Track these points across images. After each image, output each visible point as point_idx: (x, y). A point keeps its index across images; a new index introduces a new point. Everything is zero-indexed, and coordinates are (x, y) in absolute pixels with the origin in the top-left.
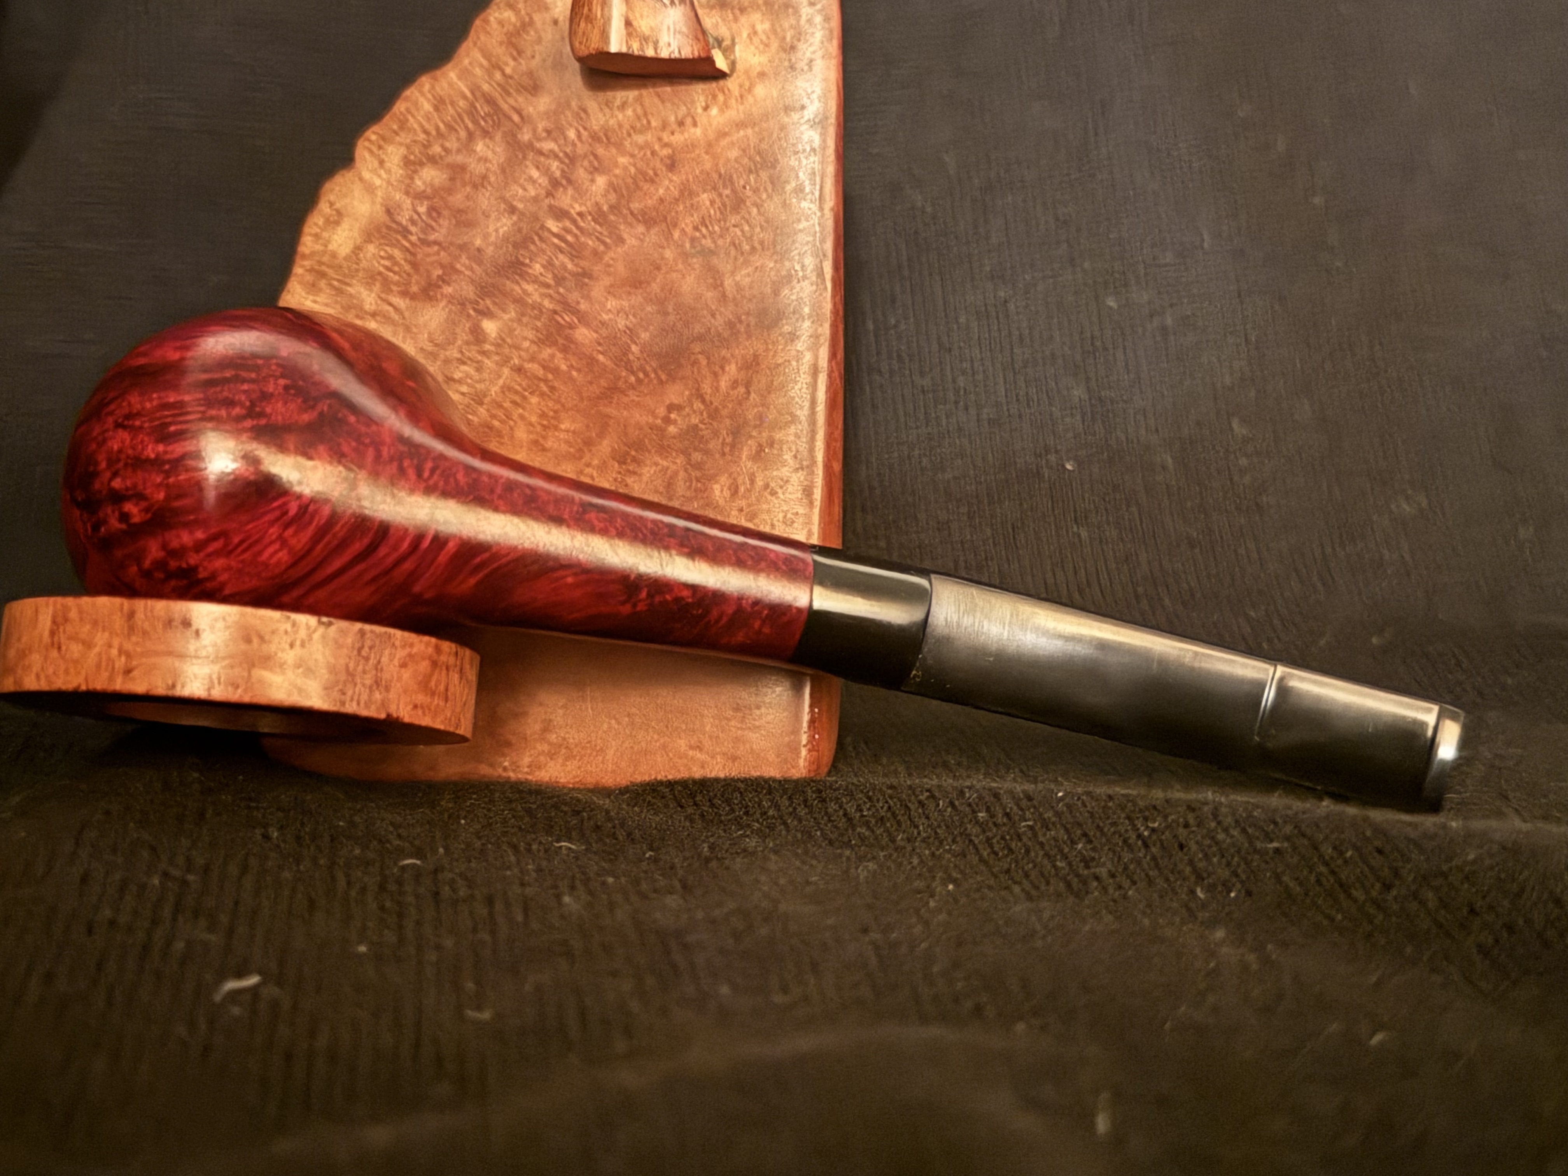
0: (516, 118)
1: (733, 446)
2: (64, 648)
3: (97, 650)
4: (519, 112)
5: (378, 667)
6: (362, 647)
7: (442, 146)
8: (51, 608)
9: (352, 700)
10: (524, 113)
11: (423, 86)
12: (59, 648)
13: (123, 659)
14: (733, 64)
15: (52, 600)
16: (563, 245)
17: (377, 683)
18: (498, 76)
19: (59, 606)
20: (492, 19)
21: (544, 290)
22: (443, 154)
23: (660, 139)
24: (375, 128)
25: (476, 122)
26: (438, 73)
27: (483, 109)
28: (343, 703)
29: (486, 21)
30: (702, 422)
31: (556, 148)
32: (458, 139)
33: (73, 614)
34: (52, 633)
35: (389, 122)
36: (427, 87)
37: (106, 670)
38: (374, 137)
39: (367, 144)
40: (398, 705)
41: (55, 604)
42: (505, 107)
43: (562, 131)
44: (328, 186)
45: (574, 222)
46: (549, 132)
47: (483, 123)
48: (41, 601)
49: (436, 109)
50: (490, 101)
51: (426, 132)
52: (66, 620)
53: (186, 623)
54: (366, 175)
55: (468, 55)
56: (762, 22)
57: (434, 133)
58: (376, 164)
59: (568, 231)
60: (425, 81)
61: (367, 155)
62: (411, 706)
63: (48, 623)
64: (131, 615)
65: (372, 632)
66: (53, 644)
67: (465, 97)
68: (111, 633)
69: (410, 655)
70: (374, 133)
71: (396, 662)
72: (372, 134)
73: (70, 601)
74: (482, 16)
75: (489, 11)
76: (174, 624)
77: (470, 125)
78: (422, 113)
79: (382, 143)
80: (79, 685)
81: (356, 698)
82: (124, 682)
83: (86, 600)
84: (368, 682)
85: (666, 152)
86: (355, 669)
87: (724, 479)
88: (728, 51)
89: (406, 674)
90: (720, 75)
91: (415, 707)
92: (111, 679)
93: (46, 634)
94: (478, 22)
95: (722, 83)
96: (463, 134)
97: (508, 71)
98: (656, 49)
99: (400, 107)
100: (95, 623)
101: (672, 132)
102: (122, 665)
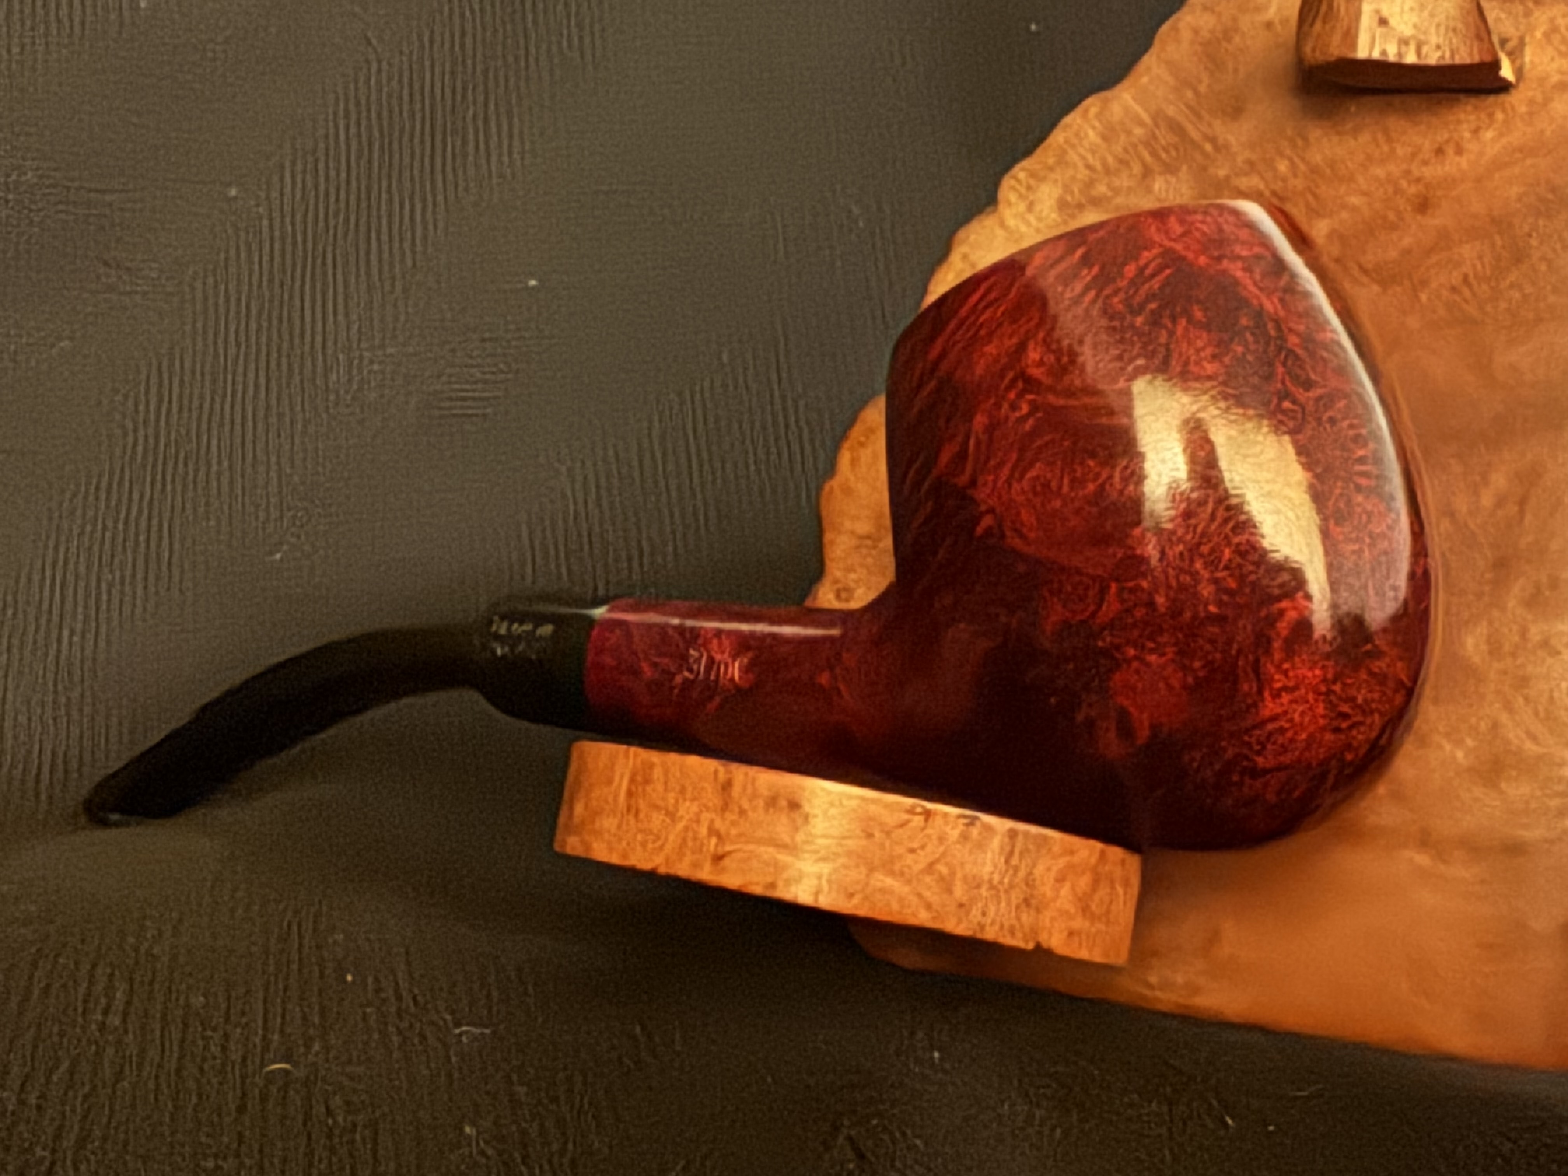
0: (1208, 147)
2: (642, 815)
3: (680, 826)
4: (1213, 140)
5: (1029, 881)
6: (1011, 853)
7: (1109, 186)
8: (631, 763)
9: (994, 923)
10: (1221, 141)
11: (1088, 110)
12: (637, 815)
13: (714, 840)
14: (1520, 72)
15: (633, 749)
17: (1027, 901)
18: (1189, 94)
19: (639, 761)
20: (1182, 25)
22: (1109, 194)
23: (1408, 172)
24: (1025, 163)
25: (1154, 154)
26: (1109, 94)
27: (1165, 137)
28: (983, 927)
29: (1175, 28)
31: (1262, 186)
32: (1130, 176)
33: (657, 773)
34: (630, 795)
35: (1044, 155)
36: (1093, 111)
37: (691, 852)
38: (1022, 175)
39: (1013, 182)
40: (1050, 933)
41: (636, 755)
42: (1195, 135)
43: (1270, 164)
44: (961, 234)
46: (1251, 163)
47: (1164, 155)
49: (1105, 138)
50: (1176, 128)
51: (1088, 167)
52: (647, 780)
53: (794, 805)
54: (1011, 222)
55: (1149, 71)
57: (1099, 167)
58: (1022, 207)
60: (1092, 104)
61: (1013, 197)
62: (1065, 934)
63: (626, 781)
64: (727, 786)
65: (1025, 832)
66: (629, 809)
67: (1141, 123)
68: (701, 805)
69: (1070, 866)
70: (1023, 169)
71: (1053, 874)
72: (1021, 171)
73: (655, 757)
74: (1171, 21)
75: (1180, 15)
76: (778, 803)
77: (1148, 158)
78: (1085, 143)
79: (1032, 182)
80: (658, 866)
81: (999, 920)
82: (712, 872)
83: (673, 758)
84: (1014, 902)
85: (1413, 190)
86: (1001, 882)
88: (1515, 54)
89: (1065, 891)
90: (1505, 87)
91: (1071, 934)
92: (697, 864)
93: (623, 794)
94: (1165, 29)
95: (1503, 98)
96: (1137, 169)
97: (1203, 88)
98: (1419, 54)
99: (1058, 137)
100: (683, 791)
101: (1425, 163)
102: (712, 848)
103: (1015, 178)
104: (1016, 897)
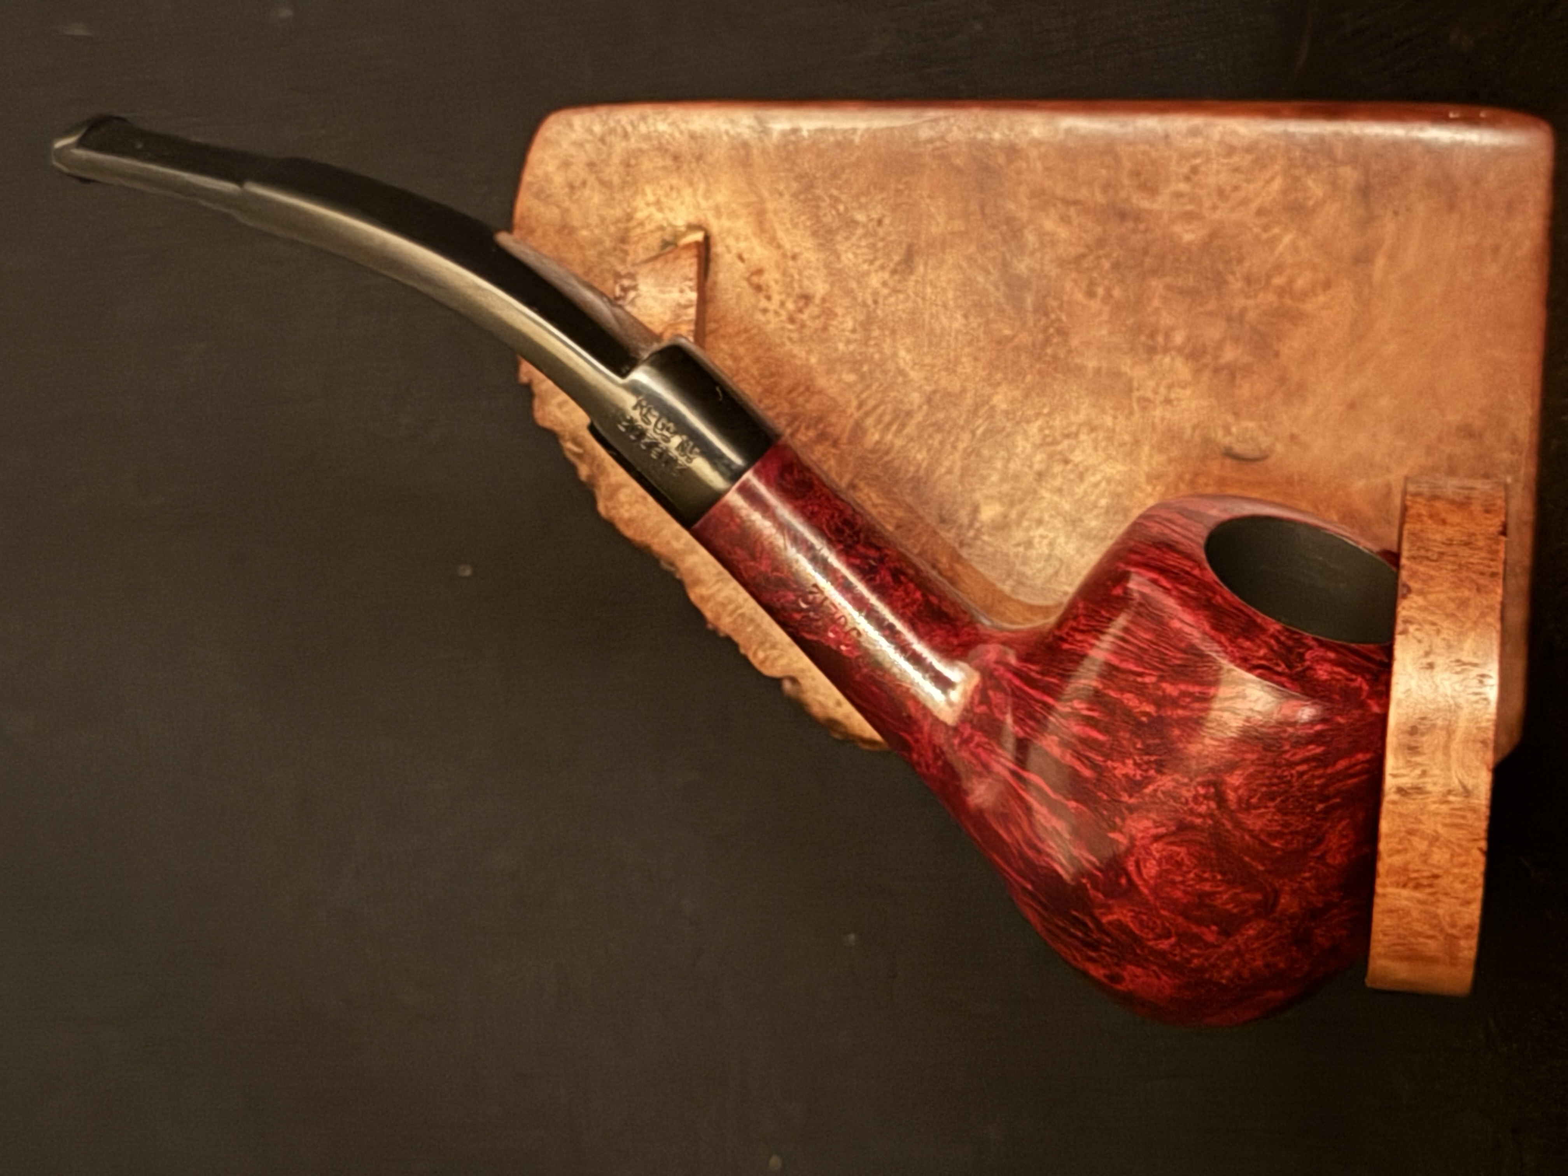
1: (1137, 219)
2: (1436, 871)
3: (1441, 830)
5: (1449, 543)
6: (1428, 558)
8: (1390, 890)
9: (1490, 567)
11: (702, 598)
12: (1436, 877)
13: (1451, 798)
14: (692, 227)
15: (1379, 890)
16: (894, 428)
17: (1467, 544)
20: (626, 515)
21: (948, 447)
23: (776, 312)
26: (687, 580)
28: (1494, 575)
29: (630, 521)
30: (1107, 256)
33: (1397, 860)
34: (1418, 886)
37: (1463, 817)
38: (761, 655)
40: (1491, 526)
41: (1384, 886)
44: (816, 710)
45: (867, 414)
48: (1380, 904)
52: (1405, 869)
53: (1413, 731)
55: (668, 543)
56: (644, 194)
59: (879, 421)
61: (783, 661)
62: (1490, 515)
63: (1405, 892)
64: (1401, 791)
65: (1410, 550)
66: (1431, 886)
68: (1422, 814)
69: (1431, 516)
71: (1441, 528)
73: (1382, 867)
74: (622, 527)
75: (616, 521)
76: (1413, 744)
80: (1480, 849)
81: (1486, 562)
82: (1478, 798)
83: (1383, 846)
84: (1470, 552)
85: (790, 306)
86: (1454, 564)
87: (1177, 228)
88: (676, 234)
90: (707, 238)
92: (1474, 810)
93: (1418, 895)
94: (629, 533)
95: (715, 241)
98: (687, 307)
99: (726, 624)
100: (1411, 832)
101: (769, 298)
102: (1459, 799)
103: (763, 662)
104: (1465, 552)
